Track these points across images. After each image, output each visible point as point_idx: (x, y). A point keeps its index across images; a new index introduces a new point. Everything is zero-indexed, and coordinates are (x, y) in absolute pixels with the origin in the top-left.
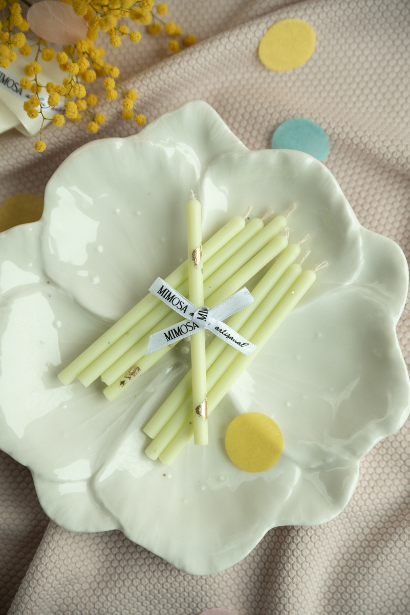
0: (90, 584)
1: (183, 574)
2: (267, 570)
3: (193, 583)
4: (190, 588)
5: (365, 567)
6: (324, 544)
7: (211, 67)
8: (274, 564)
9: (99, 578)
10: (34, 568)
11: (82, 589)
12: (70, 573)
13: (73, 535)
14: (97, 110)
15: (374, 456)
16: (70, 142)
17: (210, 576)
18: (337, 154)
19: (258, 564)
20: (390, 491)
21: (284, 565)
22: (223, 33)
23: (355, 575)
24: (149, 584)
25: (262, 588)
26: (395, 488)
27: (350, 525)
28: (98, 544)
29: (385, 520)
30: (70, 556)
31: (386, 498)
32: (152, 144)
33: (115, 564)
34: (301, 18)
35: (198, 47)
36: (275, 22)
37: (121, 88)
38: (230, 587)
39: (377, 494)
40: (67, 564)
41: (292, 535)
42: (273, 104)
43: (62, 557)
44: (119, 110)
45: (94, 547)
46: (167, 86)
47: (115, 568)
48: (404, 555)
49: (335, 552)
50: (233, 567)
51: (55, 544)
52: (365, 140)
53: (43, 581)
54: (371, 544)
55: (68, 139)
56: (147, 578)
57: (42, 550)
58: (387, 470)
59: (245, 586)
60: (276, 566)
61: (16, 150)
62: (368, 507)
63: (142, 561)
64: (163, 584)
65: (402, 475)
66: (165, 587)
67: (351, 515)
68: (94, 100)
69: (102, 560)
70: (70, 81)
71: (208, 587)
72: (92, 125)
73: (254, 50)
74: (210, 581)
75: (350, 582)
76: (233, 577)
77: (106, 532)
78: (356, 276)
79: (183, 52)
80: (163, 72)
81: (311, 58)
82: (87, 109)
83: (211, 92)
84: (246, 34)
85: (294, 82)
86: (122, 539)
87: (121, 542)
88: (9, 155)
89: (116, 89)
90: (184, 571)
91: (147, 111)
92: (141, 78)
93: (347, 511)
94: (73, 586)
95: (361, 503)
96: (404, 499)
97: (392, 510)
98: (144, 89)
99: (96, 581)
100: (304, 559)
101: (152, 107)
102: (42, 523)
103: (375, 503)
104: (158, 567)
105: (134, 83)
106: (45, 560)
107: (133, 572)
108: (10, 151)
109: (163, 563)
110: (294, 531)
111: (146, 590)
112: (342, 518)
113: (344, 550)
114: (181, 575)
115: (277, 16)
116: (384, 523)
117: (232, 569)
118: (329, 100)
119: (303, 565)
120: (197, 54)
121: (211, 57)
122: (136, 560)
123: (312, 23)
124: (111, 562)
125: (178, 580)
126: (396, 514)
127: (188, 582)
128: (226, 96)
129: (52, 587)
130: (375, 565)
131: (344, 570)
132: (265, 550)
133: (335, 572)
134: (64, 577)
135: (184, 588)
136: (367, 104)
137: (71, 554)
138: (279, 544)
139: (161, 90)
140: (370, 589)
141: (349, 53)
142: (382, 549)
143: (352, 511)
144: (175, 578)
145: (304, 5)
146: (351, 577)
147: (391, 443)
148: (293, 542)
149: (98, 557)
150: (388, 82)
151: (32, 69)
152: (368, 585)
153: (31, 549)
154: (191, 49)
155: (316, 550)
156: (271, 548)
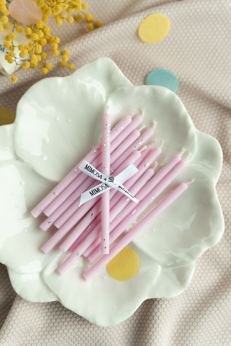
0: (39, 332)
2: (141, 324)
3: (98, 332)
4: (97, 335)
5: (195, 322)
6: (173, 309)
7: (111, 39)
8: (145, 321)
9: (44, 329)
11: (35, 335)
12: (28, 326)
13: (30, 304)
14: (47, 61)
15: (201, 260)
16: (31, 79)
17: (108, 328)
19: (135, 321)
20: (210, 279)
21: (151, 321)
22: (119, 20)
23: (190, 326)
24: (73, 332)
25: (138, 335)
26: (213, 278)
27: (187, 298)
28: (44, 310)
29: (207, 295)
31: (207, 283)
32: (79, 81)
33: (54, 321)
34: (163, 13)
35: (105, 28)
36: (148, 15)
37: (61, 49)
38: (119, 334)
39: (203, 281)
40: (26, 320)
41: (155, 304)
42: (146, 61)
43: (23, 317)
44: (59, 61)
45: (41, 311)
46: (86, 49)
47: (54, 323)
48: (217, 315)
49: (179, 314)
50: (121, 323)
51: (20, 309)
52: (197, 82)
53: (12, 330)
54: (199, 309)
56: (72, 329)
57: (12, 312)
58: (208, 267)
59: (127, 333)
60: (146, 322)
62: (198, 288)
63: (69, 319)
64: (81, 332)
65: (216, 270)
66: (82, 334)
67: (188, 293)
68: (45, 56)
69: (46, 319)
70: (33, 44)
71: (107, 334)
72: (44, 69)
73: (135, 30)
74: (108, 330)
75: (187, 330)
77: (48, 302)
78: (193, 157)
79: (96, 30)
80: (85, 41)
81: (167, 37)
82: (41, 61)
83: (110, 53)
84: (132, 21)
85: (157, 49)
87: (57, 308)
89: (58, 49)
90: (94, 324)
91: (74, 62)
92: (72, 44)
93: (186, 291)
94: (29, 333)
95: (194, 286)
96: (218, 284)
97: (211, 290)
98: (73, 50)
99: (42, 331)
100: (162, 317)
101: (77, 61)
102: (11, 297)
103: (202, 286)
104: (78, 322)
105: (68, 47)
106: (14, 318)
107: (64, 325)
110: (157, 302)
111: (71, 335)
112: (183, 294)
113: (183, 312)
114: (92, 327)
115: (149, 12)
116: (206, 297)
118: (177, 60)
119: (162, 321)
120: (104, 32)
121: (112, 33)
122: (66, 319)
123: (168, 17)
124: (51, 320)
125: (90, 330)
126: (213, 292)
127: (96, 331)
128: (119, 56)
129: (18, 334)
130: (201, 320)
131: (184, 324)
132: (139, 313)
133: (178, 325)
134: (24, 328)
135: (93, 335)
136: (198, 63)
137: (29, 315)
138: (148, 309)
139: (83, 51)
140: (198, 334)
141: (188, 35)
142: (205, 312)
143: (189, 291)
144: (88, 328)
145: (164, 7)
146: (187, 327)
147: (211, 252)
148: (156, 308)
149: (44, 317)
150: (209, 51)
151: (11, 36)
152: (197, 332)
153: (4, 312)
154: (100, 29)
155: (169, 312)
156: (143, 311)
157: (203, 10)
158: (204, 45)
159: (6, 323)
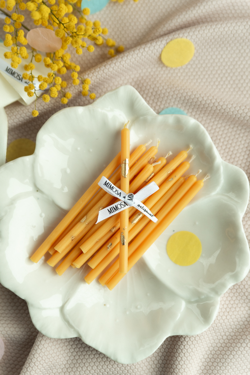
0: (62, 369)
1: (117, 364)
2: (166, 361)
3: (122, 369)
4: (121, 372)
5: (223, 358)
6: (200, 345)
7: (133, 65)
8: (170, 357)
9: (67, 366)
10: (30, 360)
11: (58, 372)
12: (51, 363)
13: (52, 341)
14: (66, 90)
15: (229, 294)
16: (50, 109)
17: (133, 364)
18: (207, 116)
19: (161, 357)
20: (238, 314)
21: (176, 358)
22: (141, 46)
23: (218, 363)
24: (97, 369)
25: (163, 371)
26: (241, 312)
27: (215, 334)
28: (67, 346)
29: (235, 331)
30: (51, 353)
31: (236, 318)
32: (100, 110)
33: (77, 357)
34: (187, 37)
35: (126, 54)
36: (171, 40)
37: (81, 78)
38: (145, 371)
39: (231, 316)
40: (49, 358)
41: (181, 340)
42: (170, 87)
43: (46, 354)
44: (79, 90)
45: (64, 348)
46: (107, 77)
47: (77, 360)
48: (247, 351)
49: (206, 350)
50: (146, 359)
51: (42, 346)
52: (224, 107)
53: (35, 368)
54: (227, 345)
55: (49, 107)
56: (96, 366)
57: (34, 350)
58: (237, 302)
59: (153, 370)
60: (172, 358)
61: (19, 114)
62: (226, 323)
63: (93, 356)
64: (105, 369)
65: (245, 304)
66: (106, 371)
67: (216, 329)
68: (65, 84)
69: (69, 355)
70: (52, 75)
71: (131, 371)
72: (64, 99)
73: (158, 54)
74: (133, 367)
75: (215, 367)
76: (146, 365)
77: (71, 338)
78: (219, 189)
79: (117, 57)
80: (106, 68)
81: (192, 60)
82: (61, 90)
83: (133, 79)
84: (154, 47)
85: (182, 73)
86: (81, 343)
87: (80, 345)
88: (14, 117)
89: (78, 78)
90: (117, 362)
91: (95, 90)
92: (93, 72)
93: (213, 326)
94: (52, 370)
95: (222, 321)
96: (247, 318)
97: (239, 325)
98: (94, 78)
99: (65, 367)
100: (188, 354)
101: (98, 88)
102: (34, 334)
103: (230, 321)
104: (102, 359)
105: (88, 75)
106: (36, 356)
107: (88, 362)
108: (15, 114)
109: (105, 357)
110: (183, 338)
111: (95, 372)
112: (210, 330)
113: (211, 349)
114: (116, 364)
115: (172, 36)
116: (235, 333)
117: (145, 360)
118: (202, 84)
119: (188, 358)
120: (126, 58)
121: (134, 60)
122: (89, 355)
123: (193, 40)
124: (74, 356)
125: (114, 367)
126: (242, 327)
127: (120, 368)
128: (142, 82)
129: (40, 371)
130: (229, 357)
131: (212, 361)
132: (165, 349)
133: (206, 361)
134: (47, 365)
135: (118, 372)
136: (224, 86)
137: (51, 352)
138: (173, 346)
139: (104, 78)
140: (227, 371)
141: (214, 57)
142: (234, 348)
143: (217, 326)
144: (112, 365)
145: (188, 30)
146: (215, 364)
147: (239, 286)
148: (182, 345)
149: (67, 353)
150: (236, 74)
151: (30, 67)
152: (226, 369)
153: (27, 349)
154: (122, 55)
155: (195, 349)
156: (169, 348)
157: (229, 32)
158: (231, 67)
159: (29, 361)
